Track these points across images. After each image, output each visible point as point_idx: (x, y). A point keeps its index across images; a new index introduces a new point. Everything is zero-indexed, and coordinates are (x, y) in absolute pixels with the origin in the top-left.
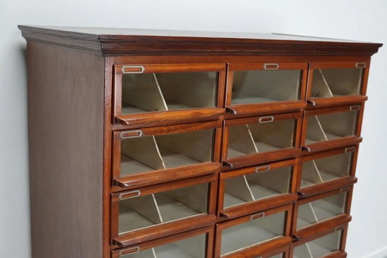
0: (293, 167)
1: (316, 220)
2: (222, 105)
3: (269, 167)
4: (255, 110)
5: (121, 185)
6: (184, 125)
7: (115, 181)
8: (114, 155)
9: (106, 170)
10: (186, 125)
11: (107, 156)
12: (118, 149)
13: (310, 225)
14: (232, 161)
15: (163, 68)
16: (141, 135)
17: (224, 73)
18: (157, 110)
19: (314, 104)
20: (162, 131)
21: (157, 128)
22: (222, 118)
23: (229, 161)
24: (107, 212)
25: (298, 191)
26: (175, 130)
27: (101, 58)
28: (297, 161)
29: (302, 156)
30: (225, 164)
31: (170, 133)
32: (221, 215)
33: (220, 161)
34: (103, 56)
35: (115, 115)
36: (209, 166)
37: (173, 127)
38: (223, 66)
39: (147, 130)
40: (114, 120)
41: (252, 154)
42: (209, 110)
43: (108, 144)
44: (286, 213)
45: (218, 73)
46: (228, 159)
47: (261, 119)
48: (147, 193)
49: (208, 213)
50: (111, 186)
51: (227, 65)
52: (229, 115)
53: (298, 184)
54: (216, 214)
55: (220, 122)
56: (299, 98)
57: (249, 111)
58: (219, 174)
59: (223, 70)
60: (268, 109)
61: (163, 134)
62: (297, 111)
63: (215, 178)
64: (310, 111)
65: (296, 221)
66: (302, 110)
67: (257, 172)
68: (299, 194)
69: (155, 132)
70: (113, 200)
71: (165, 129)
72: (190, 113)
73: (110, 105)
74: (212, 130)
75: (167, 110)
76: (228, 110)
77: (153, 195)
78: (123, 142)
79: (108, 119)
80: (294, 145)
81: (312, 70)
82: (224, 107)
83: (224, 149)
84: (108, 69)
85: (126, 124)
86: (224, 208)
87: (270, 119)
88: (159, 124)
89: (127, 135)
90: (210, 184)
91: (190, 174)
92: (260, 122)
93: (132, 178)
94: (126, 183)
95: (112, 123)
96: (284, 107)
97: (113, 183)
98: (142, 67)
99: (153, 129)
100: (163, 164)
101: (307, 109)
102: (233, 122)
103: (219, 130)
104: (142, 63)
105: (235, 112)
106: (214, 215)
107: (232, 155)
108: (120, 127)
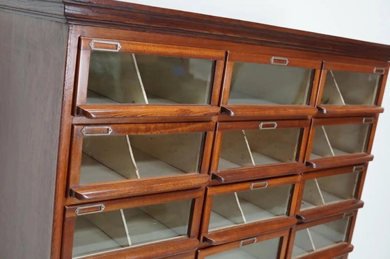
0: (294, 186)
1: (314, 248)
2: (217, 103)
3: (267, 183)
4: (257, 113)
5: (79, 197)
6: (167, 125)
7: (71, 190)
8: (73, 158)
9: (61, 175)
10: (170, 125)
11: (64, 157)
12: (79, 148)
13: (307, 254)
14: (224, 174)
15: (145, 48)
16: (110, 132)
17: (222, 62)
18: (134, 102)
19: (325, 111)
20: (138, 130)
21: (133, 126)
22: (215, 119)
23: (220, 174)
24: (58, 230)
25: (297, 214)
26: (155, 129)
27: (65, 27)
28: (299, 178)
29: (305, 173)
30: (214, 177)
31: (149, 133)
32: (205, 239)
33: (209, 173)
34: (67, 23)
35: (78, 104)
36: (195, 178)
37: (153, 126)
38: (222, 54)
39: (119, 127)
40: (76, 111)
41: (247, 166)
42: (200, 108)
43: (65, 141)
44: (282, 239)
45: (216, 61)
46: (218, 171)
47: (262, 124)
48: (113, 208)
49: (189, 236)
50: (66, 196)
51: (227, 53)
52: (224, 117)
53: (298, 206)
54: (199, 238)
55: (212, 124)
56: (308, 103)
57: (248, 113)
58: (206, 189)
59: (221, 59)
60: (272, 113)
61: (139, 134)
62: (304, 118)
63: (201, 193)
64: (320, 120)
65: (292, 248)
66: (310, 117)
67: (252, 188)
68: (298, 217)
69: (130, 131)
70: (67, 216)
71: (142, 127)
72: (176, 109)
73: (72, 90)
74: (201, 134)
75: (147, 103)
76: (224, 110)
77: (122, 210)
78: (86, 140)
79: (68, 108)
80: (297, 158)
81: (326, 71)
82: (219, 105)
83: (215, 157)
84: (73, 42)
85: (91, 117)
86: (209, 231)
87: (273, 126)
88: (135, 121)
89: (92, 132)
90: (194, 201)
91: (170, 187)
92: (261, 128)
93: (95, 188)
94: (86, 194)
95: (73, 114)
96: (292, 112)
97: (68, 192)
98: (119, 44)
99: (127, 127)
100: (137, 172)
101: (316, 117)
102: (229, 125)
103: (211, 134)
104: (118, 39)
105: (232, 114)
106: (196, 239)
107: (223, 166)
108: (83, 120)
